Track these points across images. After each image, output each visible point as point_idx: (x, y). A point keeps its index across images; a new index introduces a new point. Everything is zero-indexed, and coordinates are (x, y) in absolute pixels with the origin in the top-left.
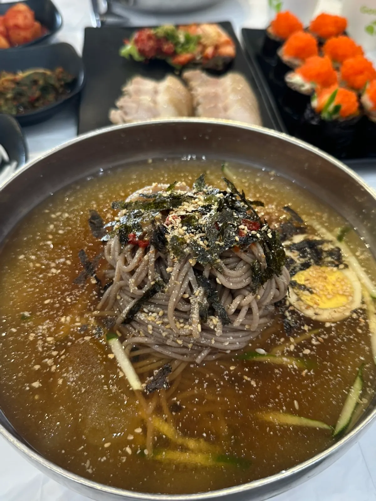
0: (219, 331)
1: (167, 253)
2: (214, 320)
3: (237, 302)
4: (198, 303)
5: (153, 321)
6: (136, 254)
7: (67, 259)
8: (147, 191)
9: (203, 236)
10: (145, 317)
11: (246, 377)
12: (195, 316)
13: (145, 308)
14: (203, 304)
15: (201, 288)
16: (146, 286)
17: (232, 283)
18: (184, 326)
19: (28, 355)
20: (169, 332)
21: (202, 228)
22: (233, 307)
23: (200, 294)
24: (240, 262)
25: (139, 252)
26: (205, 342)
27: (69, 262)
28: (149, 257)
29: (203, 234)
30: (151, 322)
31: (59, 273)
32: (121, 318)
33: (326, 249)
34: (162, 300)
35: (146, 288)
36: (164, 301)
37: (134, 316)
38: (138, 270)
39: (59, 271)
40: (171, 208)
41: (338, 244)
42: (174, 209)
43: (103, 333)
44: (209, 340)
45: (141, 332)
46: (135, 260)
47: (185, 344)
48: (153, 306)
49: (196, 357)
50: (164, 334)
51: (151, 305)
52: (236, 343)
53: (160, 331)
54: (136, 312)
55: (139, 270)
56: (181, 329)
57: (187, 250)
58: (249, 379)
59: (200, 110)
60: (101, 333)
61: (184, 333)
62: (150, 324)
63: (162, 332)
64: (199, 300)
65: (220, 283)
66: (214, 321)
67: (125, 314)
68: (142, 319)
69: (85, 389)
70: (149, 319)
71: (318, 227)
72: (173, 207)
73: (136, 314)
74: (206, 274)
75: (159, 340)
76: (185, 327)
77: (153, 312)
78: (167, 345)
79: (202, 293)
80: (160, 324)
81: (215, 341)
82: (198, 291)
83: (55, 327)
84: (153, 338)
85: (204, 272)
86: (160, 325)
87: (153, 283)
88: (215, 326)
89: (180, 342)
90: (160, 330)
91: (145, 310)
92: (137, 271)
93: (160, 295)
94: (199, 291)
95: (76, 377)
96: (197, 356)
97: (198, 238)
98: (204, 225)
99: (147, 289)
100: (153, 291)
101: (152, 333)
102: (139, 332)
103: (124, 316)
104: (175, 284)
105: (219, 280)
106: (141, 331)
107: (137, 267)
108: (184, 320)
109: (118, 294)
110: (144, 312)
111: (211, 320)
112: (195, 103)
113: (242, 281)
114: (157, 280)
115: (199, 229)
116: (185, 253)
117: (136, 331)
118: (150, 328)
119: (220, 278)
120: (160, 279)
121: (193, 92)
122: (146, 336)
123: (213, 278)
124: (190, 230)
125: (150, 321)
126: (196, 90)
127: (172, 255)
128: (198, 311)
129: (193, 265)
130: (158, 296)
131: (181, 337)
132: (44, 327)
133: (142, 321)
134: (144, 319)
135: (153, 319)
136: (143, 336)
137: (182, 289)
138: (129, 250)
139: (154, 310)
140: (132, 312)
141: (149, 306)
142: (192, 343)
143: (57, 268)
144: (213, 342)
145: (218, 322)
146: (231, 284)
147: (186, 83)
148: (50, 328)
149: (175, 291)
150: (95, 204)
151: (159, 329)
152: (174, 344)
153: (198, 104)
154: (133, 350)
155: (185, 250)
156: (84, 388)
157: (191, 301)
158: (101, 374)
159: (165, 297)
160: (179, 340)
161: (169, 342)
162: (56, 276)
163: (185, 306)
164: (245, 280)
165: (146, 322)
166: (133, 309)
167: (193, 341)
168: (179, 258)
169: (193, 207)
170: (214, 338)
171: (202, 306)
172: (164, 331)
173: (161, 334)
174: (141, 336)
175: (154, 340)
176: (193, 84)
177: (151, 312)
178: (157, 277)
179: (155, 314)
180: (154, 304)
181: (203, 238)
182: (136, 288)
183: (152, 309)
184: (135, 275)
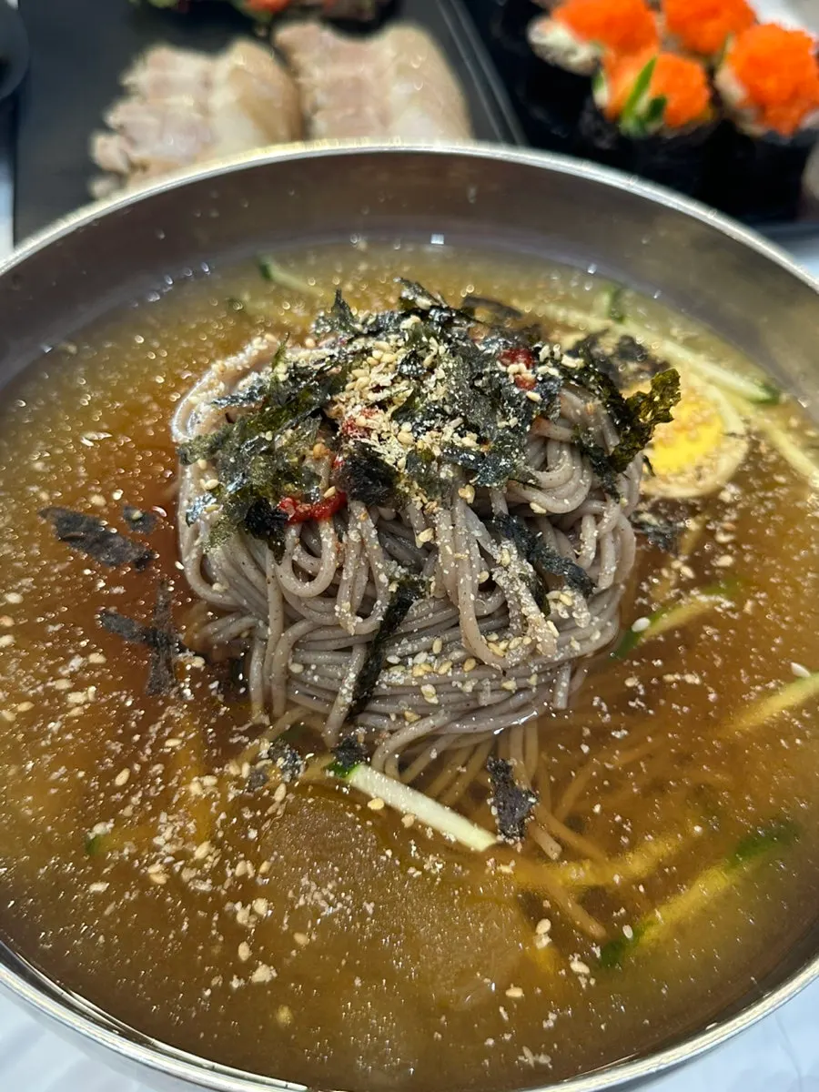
0: (583, 616)
1: (402, 502)
2: (563, 598)
3: (592, 534)
4: (521, 579)
5: (428, 673)
6: (324, 540)
7: (85, 653)
8: (206, 390)
9: (459, 426)
10: (404, 673)
11: (669, 678)
12: (531, 609)
13: (390, 655)
14: (530, 575)
15: (508, 542)
16: (379, 602)
17: (567, 498)
18: (508, 645)
19: (186, 919)
20: (477, 678)
21: (442, 409)
22: (590, 549)
23: (514, 557)
24: (548, 447)
25: (327, 533)
26: (562, 654)
27: (96, 658)
28: (360, 532)
29: (459, 420)
30: (425, 677)
31: (96, 695)
32: (342, 709)
33: (609, 351)
34: (427, 616)
35: (381, 606)
36: (431, 615)
37: (375, 686)
38: (346, 576)
39: (92, 689)
40: (329, 397)
41: (621, 330)
42: (336, 398)
43: (302, 769)
44: (567, 647)
45: (407, 714)
46: (329, 557)
47: (522, 683)
48: (404, 641)
49: (552, 699)
50: (468, 688)
51: (399, 643)
52: (606, 626)
53: (456, 686)
54: (376, 675)
55: (351, 573)
56: (507, 654)
57: (446, 473)
58: (677, 677)
59: (320, 123)
60: (298, 767)
61: (518, 659)
62: (425, 684)
63: (460, 685)
64: (518, 571)
65: (544, 511)
66: (565, 598)
67: (351, 694)
68: (401, 682)
69: (372, 904)
70: (418, 672)
71: (561, 314)
72: (331, 395)
73: (376, 680)
74: (500, 507)
75: (458, 706)
76: (511, 646)
77: (413, 655)
78: (484, 707)
79: (515, 552)
80: (448, 671)
81: (578, 641)
82: (505, 552)
83: (194, 820)
84: (442, 712)
85: (493, 505)
86: (450, 674)
87: (393, 588)
88: (570, 609)
89: (511, 685)
90: (454, 683)
91: (393, 659)
92: (344, 578)
93: (416, 608)
94: (507, 553)
95: (331, 892)
96: (554, 695)
97: (452, 437)
98: (444, 399)
99: (384, 608)
100: (399, 606)
101: (438, 699)
102: (400, 716)
103: (349, 700)
104: (457, 561)
105: (539, 504)
106: (404, 711)
107: (340, 570)
108: (497, 633)
109: (290, 661)
110: (393, 665)
111: (556, 601)
112: (307, 106)
113: (578, 487)
114: (397, 576)
115: (439, 413)
116: (446, 480)
117: (393, 718)
118: (428, 693)
119: (540, 501)
120: (403, 571)
121: (302, 80)
122: (424, 716)
123: (519, 507)
124: (421, 424)
125: (421, 677)
126: (310, 75)
127: (416, 502)
128: (530, 595)
129: (471, 501)
130: (416, 612)
131: (508, 672)
132: (168, 834)
133: (402, 686)
134: (405, 681)
135: (428, 668)
136: (416, 721)
137: (474, 566)
138: (297, 540)
139: (416, 647)
140: (366, 683)
141: (397, 645)
142: (536, 672)
143: (79, 686)
144: (576, 646)
145: (573, 598)
146: (566, 501)
147: (283, 56)
148: (183, 829)
149: (463, 576)
150: (41, 490)
151: (451, 683)
152: (497, 697)
153: (316, 109)
154: (403, 766)
155: (443, 475)
156: (369, 903)
157: (501, 582)
158: (379, 850)
159: (432, 605)
160: (505, 681)
161: (485, 699)
162: (94, 707)
163: (490, 600)
164: (582, 478)
165: (414, 683)
166: (366, 673)
167: (536, 668)
168: (439, 498)
169: (380, 373)
170: (573, 638)
171: (529, 579)
172: (463, 683)
173: (460, 691)
174: (410, 723)
175: (446, 712)
176: (300, 58)
177: (409, 655)
178: (395, 570)
179: (422, 657)
180: (408, 634)
181: (459, 429)
182: (360, 619)
183: (409, 648)
184: (344, 591)
